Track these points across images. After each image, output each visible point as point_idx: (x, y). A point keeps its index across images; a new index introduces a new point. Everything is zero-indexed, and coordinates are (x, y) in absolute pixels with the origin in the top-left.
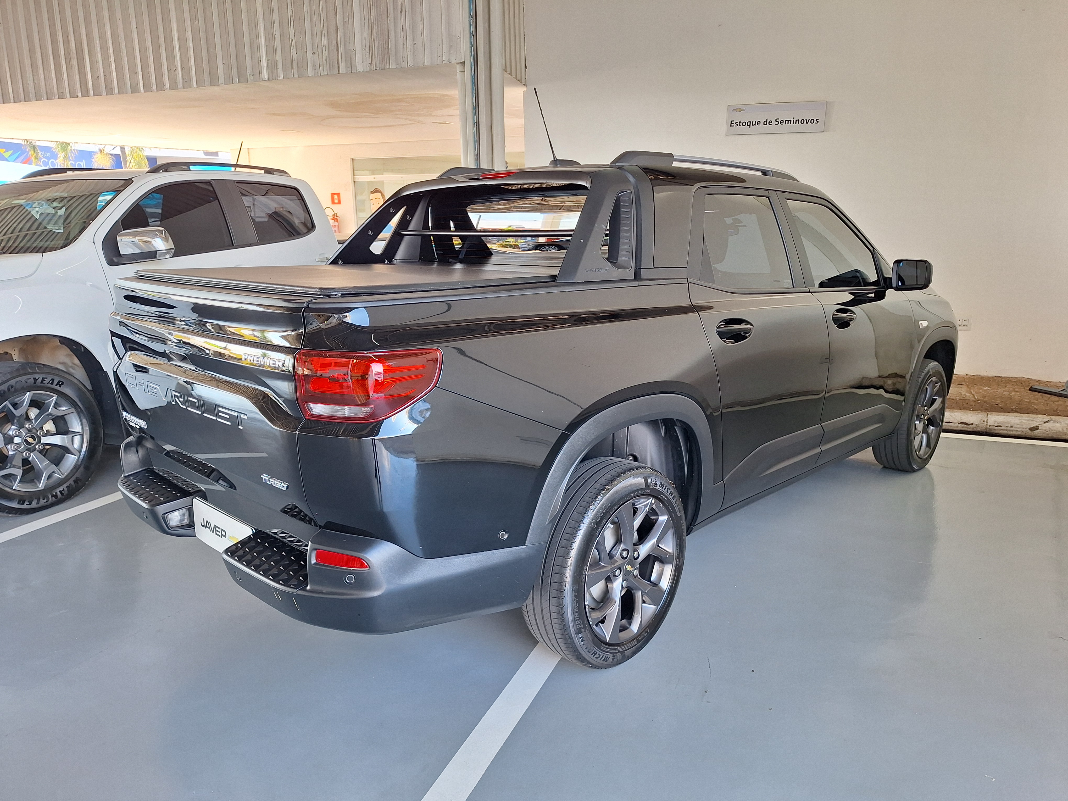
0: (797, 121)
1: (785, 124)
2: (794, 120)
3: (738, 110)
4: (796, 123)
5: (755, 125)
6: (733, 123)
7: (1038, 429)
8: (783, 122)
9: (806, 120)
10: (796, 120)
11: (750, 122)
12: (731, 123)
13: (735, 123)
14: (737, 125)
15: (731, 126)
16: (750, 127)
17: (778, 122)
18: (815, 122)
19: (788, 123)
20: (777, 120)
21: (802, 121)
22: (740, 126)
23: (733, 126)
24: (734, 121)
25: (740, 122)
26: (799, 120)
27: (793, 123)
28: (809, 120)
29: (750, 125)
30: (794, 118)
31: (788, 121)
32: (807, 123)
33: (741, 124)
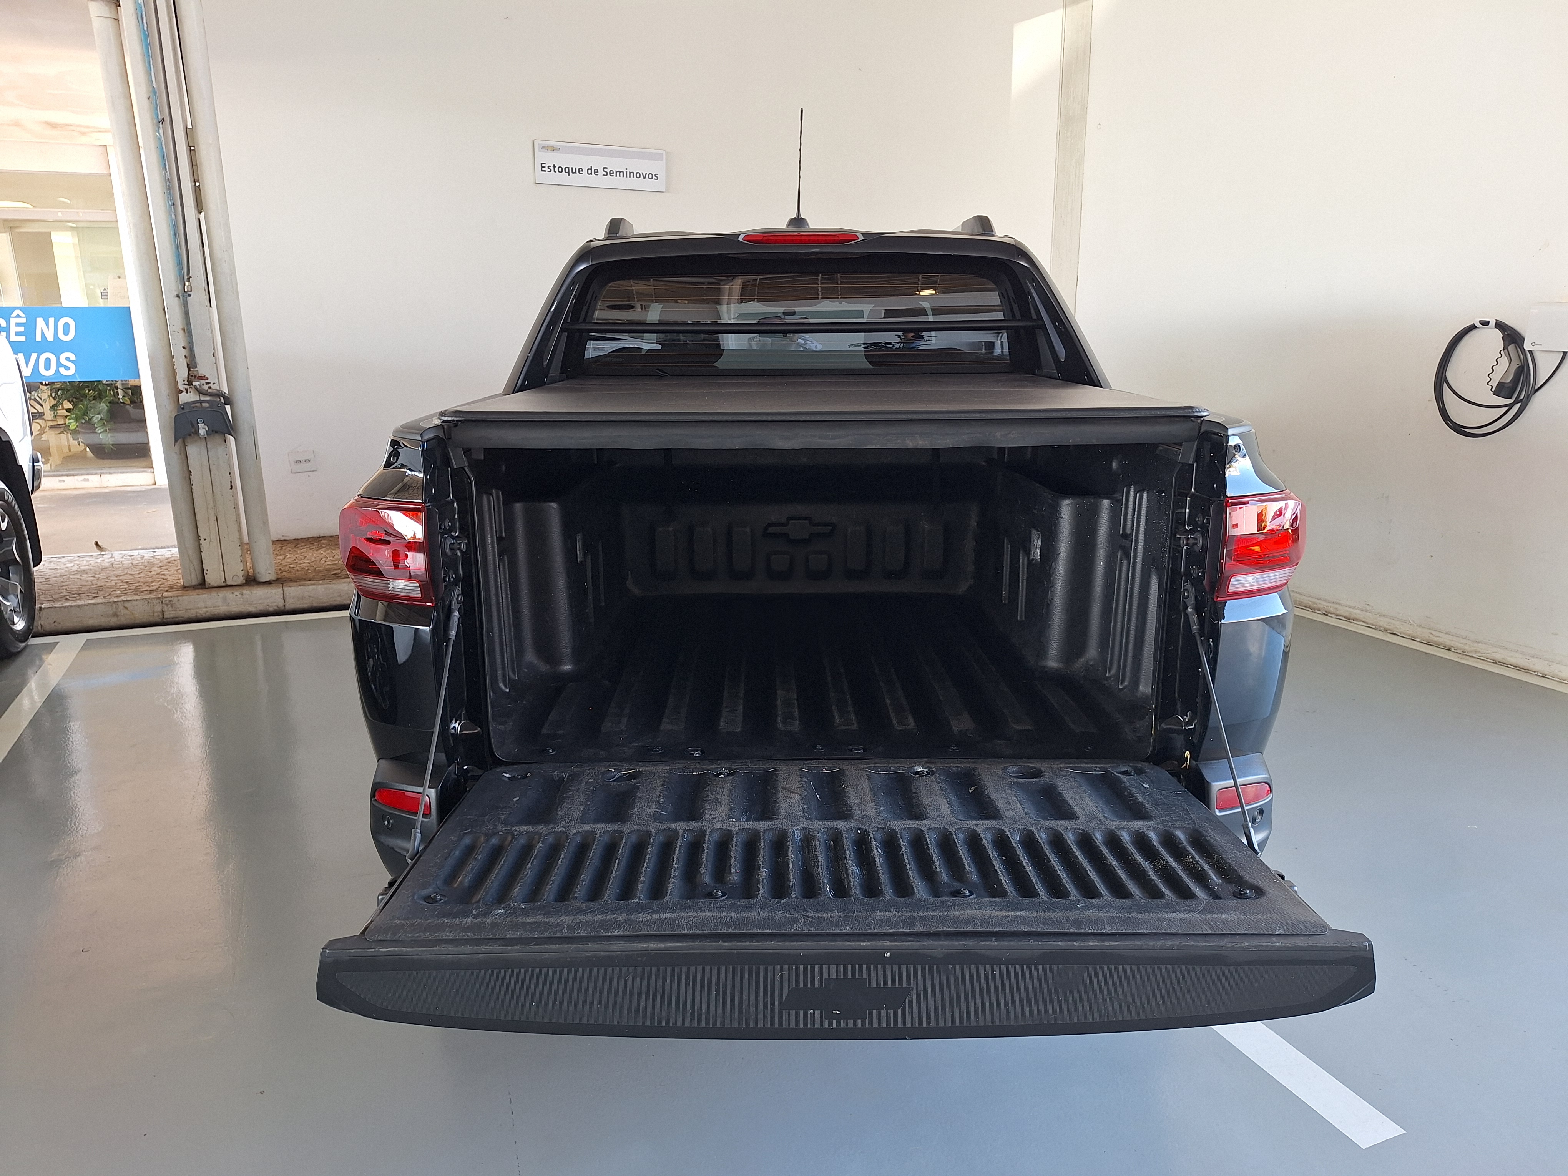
0: (632, 174)
1: (616, 176)
2: (626, 172)
3: (550, 149)
4: (630, 177)
5: (576, 172)
6: (544, 167)
8: (613, 173)
9: (643, 174)
10: (630, 173)
11: (569, 168)
12: (542, 167)
13: (547, 167)
14: (551, 170)
15: (542, 170)
16: (569, 175)
17: (607, 172)
18: (654, 177)
19: (620, 176)
20: (605, 170)
21: (638, 175)
22: (555, 171)
23: (545, 171)
24: (545, 164)
25: (554, 166)
27: (627, 176)
28: (646, 174)
29: (569, 172)
30: (626, 169)
31: (620, 172)
32: (644, 178)
33: (556, 169)
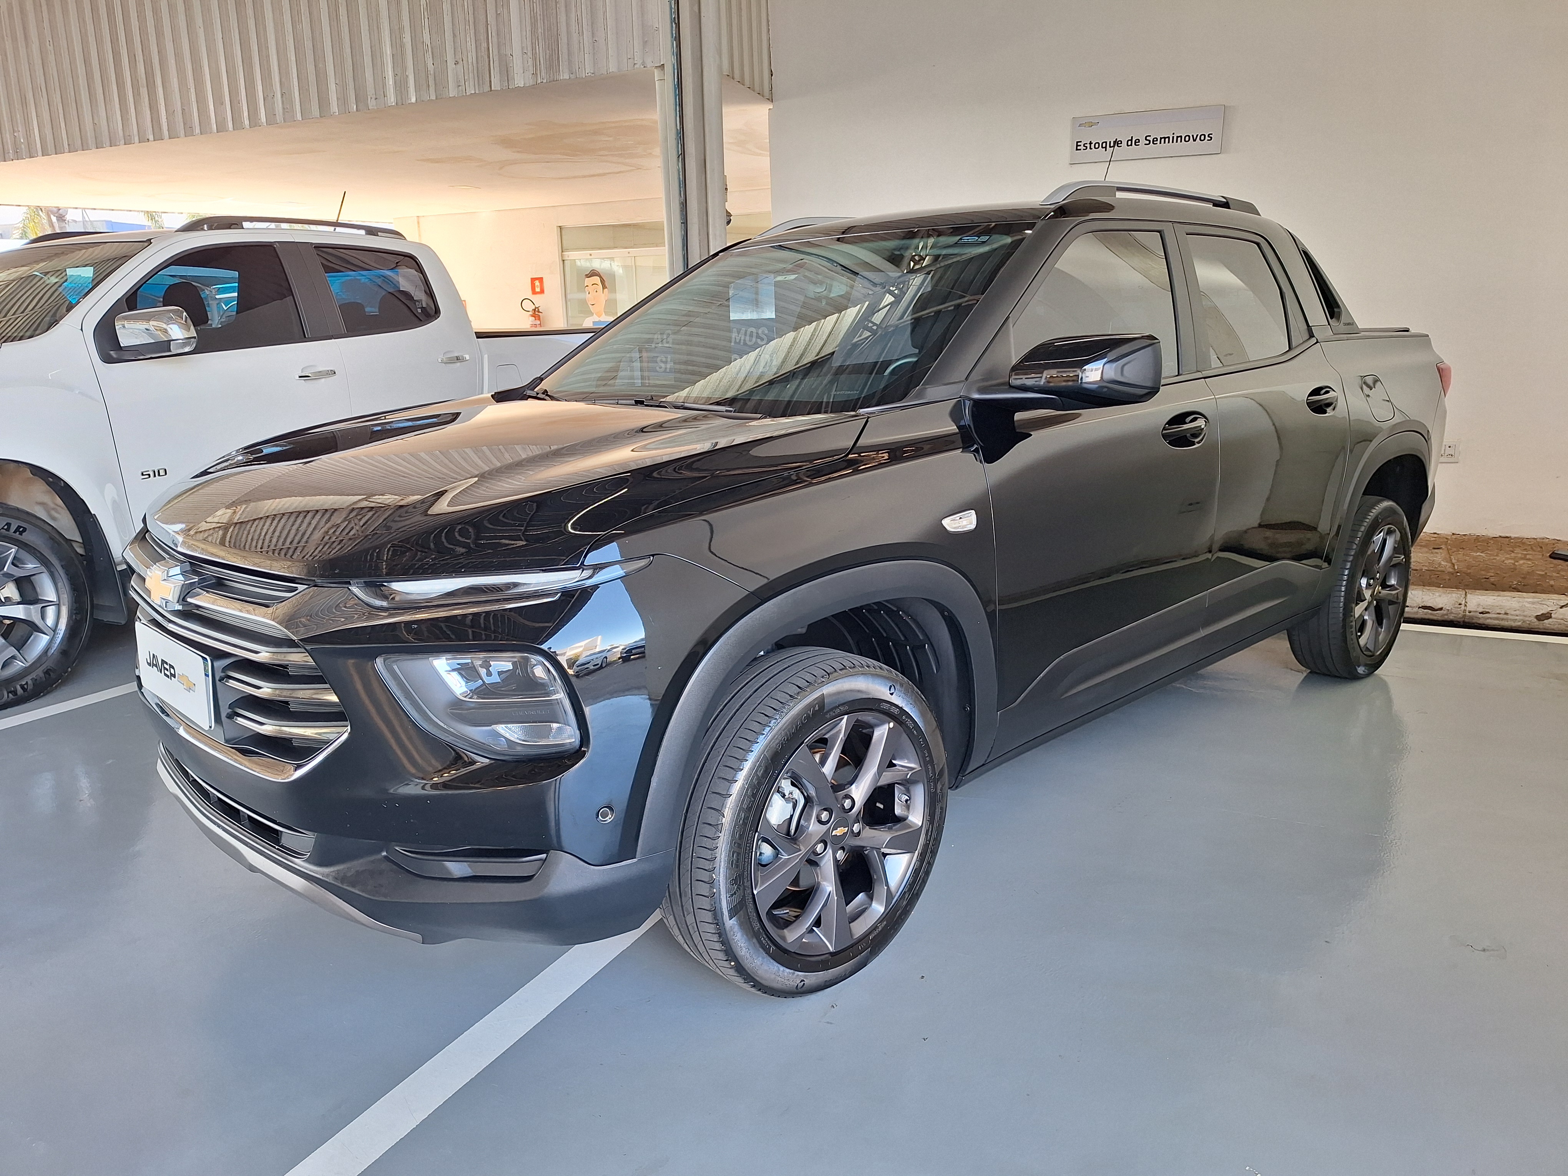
0: (1179, 139)
1: (1160, 143)
2: (1173, 137)
4: (1177, 142)
5: (1114, 146)
6: (1080, 146)
7: (1551, 617)
8: (1157, 140)
9: (1193, 136)
10: (1177, 137)
11: (1106, 142)
12: (1077, 146)
13: (1082, 145)
14: (1086, 147)
15: (1077, 149)
16: (1106, 150)
17: (1150, 141)
18: (1207, 138)
19: (1165, 143)
20: (1148, 138)
21: (1187, 139)
22: (1091, 148)
23: (1080, 150)
24: (1081, 142)
25: (1091, 143)
26: (1181, 137)
27: (1173, 142)
28: (1197, 135)
29: (1106, 147)
30: (1173, 134)
31: (1165, 138)
32: (1194, 140)
33: (1093, 146)
